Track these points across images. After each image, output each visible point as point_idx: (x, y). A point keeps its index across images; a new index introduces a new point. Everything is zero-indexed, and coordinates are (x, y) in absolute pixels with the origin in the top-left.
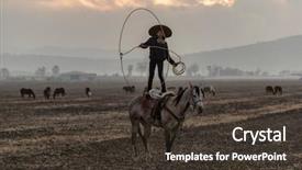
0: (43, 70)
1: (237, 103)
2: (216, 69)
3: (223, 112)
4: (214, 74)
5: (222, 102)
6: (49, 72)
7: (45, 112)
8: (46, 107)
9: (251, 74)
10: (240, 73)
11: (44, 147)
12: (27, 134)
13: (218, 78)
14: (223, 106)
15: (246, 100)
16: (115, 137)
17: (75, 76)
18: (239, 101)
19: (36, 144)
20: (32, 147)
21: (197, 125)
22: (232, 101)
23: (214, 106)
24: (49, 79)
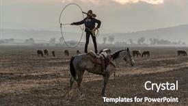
0: (53, 40)
1: (167, 61)
2: (155, 40)
3: (159, 66)
4: (154, 43)
5: (158, 60)
6: (57, 41)
7: (55, 64)
8: (55, 61)
9: (176, 43)
10: (169, 43)
11: (54, 85)
12: (44, 77)
13: (156, 45)
14: (159, 62)
15: (172, 59)
16: (96, 79)
17: (72, 43)
18: (168, 59)
19: (50, 83)
20: (47, 85)
21: (143, 73)
22: (165, 59)
23: (154, 62)
24: (57, 44)
